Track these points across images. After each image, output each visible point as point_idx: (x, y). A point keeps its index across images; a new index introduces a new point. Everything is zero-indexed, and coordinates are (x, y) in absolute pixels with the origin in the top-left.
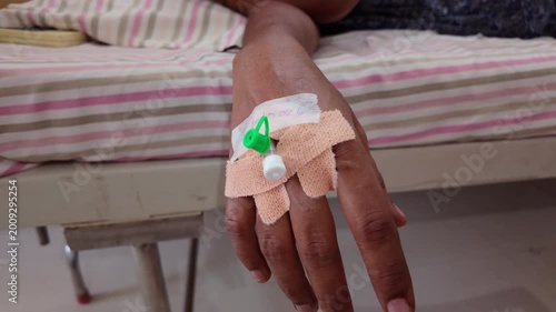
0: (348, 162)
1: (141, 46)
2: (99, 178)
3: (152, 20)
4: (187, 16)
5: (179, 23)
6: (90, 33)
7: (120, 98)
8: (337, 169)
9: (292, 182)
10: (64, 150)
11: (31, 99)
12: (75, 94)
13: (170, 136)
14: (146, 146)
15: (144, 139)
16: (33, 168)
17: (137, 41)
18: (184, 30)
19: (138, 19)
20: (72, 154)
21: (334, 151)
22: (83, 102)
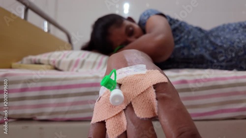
0: (164, 94)
1: (77, 71)
2: (41, 128)
3: (83, 62)
4: (98, 61)
5: (95, 63)
6: (57, 66)
7: (59, 88)
8: (157, 99)
9: (128, 108)
10: (28, 112)
11: (20, 86)
12: (40, 85)
13: (79, 107)
14: (67, 113)
15: (66, 108)
16: (14, 121)
17: (75, 69)
18: (96, 66)
19: (77, 62)
20: (32, 115)
21: (154, 88)
22: (42, 89)
